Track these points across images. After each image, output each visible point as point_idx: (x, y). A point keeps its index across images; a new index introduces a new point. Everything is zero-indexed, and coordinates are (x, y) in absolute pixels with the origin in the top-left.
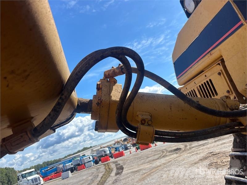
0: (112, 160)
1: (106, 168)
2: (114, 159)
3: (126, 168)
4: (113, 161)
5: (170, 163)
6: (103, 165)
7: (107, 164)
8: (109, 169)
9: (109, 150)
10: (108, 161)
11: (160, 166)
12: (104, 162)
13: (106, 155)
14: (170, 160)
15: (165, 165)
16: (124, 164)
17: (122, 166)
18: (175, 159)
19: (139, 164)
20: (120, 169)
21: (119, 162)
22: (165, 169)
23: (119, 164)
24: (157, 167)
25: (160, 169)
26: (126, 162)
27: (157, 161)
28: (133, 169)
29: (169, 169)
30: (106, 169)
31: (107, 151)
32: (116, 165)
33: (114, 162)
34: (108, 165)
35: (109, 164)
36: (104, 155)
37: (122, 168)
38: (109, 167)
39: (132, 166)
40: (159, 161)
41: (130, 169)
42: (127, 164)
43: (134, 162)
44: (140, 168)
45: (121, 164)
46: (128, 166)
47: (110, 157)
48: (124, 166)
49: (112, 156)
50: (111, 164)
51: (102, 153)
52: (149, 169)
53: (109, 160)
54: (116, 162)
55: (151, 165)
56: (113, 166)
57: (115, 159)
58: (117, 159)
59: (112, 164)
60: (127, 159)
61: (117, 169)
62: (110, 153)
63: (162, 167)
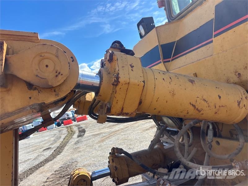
0: (74, 123)
1: (69, 130)
2: (76, 122)
3: (88, 131)
4: (76, 124)
5: (127, 128)
6: (65, 128)
7: (70, 126)
8: (72, 131)
9: (72, 114)
10: (70, 124)
11: (118, 130)
12: (66, 125)
13: (69, 118)
14: (128, 126)
15: (123, 130)
16: (87, 128)
17: (84, 129)
18: (132, 126)
19: (101, 128)
20: (82, 132)
21: (81, 126)
22: (122, 134)
23: (82, 128)
24: (116, 131)
25: (118, 133)
26: (89, 125)
27: (117, 126)
28: (94, 132)
29: (125, 133)
30: (69, 132)
31: (70, 114)
32: (79, 128)
33: (76, 126)
34: (71, 129)
35: (71, 127)
36: (67, 118)
37: (84, 131)
38: (72, 130)
39: (94, 130)
40: (118, 126)
41: (91, 133)
42: (89, 128)
43: (95, 126)
44: (101, 132)
45: (84, 128)
46: (90, 130)
47: (73, 120)
48: (86, 130)
49: (75, 119)
50: (73, 127)
51: (65, 116)
52: (109, 133)
53: (72, 123)
54: (79, 125)
55: (110, 130)
56: (76, 129)
57: (78, 122)
58: (79, 123)
59: (75, 127)
60: (90, 123)
61: (80, 131)
62: (73, 117)
63: (120, 132)
